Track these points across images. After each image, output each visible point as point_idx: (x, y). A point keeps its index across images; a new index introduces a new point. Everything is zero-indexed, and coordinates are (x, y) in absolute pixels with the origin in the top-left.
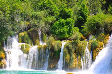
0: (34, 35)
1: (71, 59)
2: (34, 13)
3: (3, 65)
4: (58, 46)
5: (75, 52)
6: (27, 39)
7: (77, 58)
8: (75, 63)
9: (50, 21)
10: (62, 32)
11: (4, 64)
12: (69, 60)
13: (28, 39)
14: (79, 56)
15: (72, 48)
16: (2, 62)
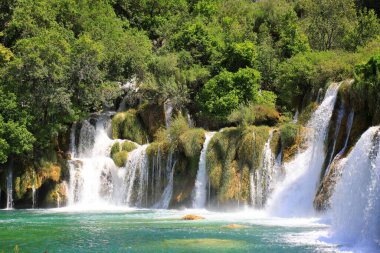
0: (151, 117)
1: (223, 179)
3: (59, 199)
5: (236, 158)
6: (130, 129)
7: (239, 175)
8: (233, 186)
9: (193, 79)
11: (61, 196)
12: (218, 179)
13: (134, 129)
14: (246, 169)
15: (229, 147)
16: (57, 190)
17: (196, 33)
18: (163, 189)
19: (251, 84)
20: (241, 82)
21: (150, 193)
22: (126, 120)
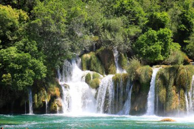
0: (106, 58)
1: (168, 97)
2: (105, 21)
3: (58, 108)
4: (146, 74)
5: (175, 84)
6: (94, 65)
7: (178, 95)
8: (175, 102)
9: (132, 34)
10: (152, 52)
11: (59, 106)
12: (164, 97)
13: (97, 65)
14: (182, 91)
15: (170, 78)
16: (56, 102)
17: (129, 5)
18: (124, 102)
19: (168, 38)
20: (162, 37)
21: (115, 105)
22: (91, 59)
